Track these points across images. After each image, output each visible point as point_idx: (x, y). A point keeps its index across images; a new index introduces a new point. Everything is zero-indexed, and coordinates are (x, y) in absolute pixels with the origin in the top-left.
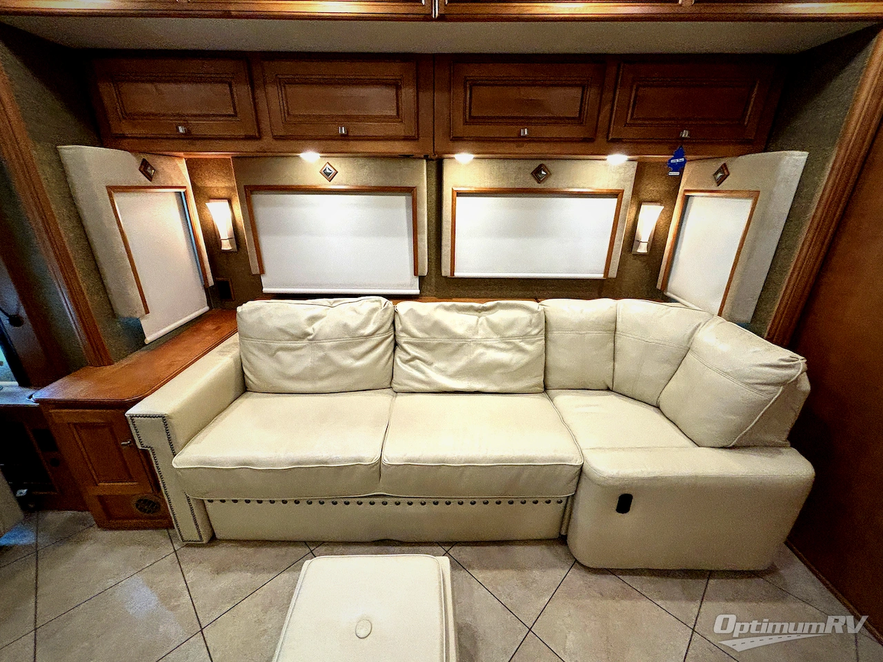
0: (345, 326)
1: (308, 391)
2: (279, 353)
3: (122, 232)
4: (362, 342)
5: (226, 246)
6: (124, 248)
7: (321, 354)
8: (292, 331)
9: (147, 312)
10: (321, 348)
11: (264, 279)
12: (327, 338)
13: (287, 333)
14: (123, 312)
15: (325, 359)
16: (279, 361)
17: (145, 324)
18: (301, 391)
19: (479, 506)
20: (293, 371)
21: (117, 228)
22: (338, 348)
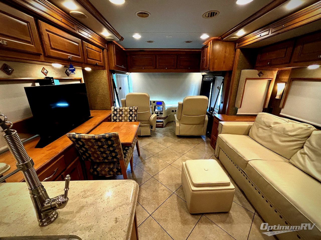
0: (284, 129)
1: (259, 142)
2: (260, 128)
3: (244, 88)
4: (287, 137)
5: (277, 97)
6: (242, 92)
7: (270, 134)
8: (267, 124)
9: (240, 107)
10: (271, 132)
11: (282, 110)
12: (275, 130)
13: (265, 124)
14: (236, 106)
15: (270, 136)
16: (258, 131)
17: (239, 110)
18: (257, 141)
19: (268, 205)
20: (260, 135)
21: (243, 88)
22: (277, 135)
